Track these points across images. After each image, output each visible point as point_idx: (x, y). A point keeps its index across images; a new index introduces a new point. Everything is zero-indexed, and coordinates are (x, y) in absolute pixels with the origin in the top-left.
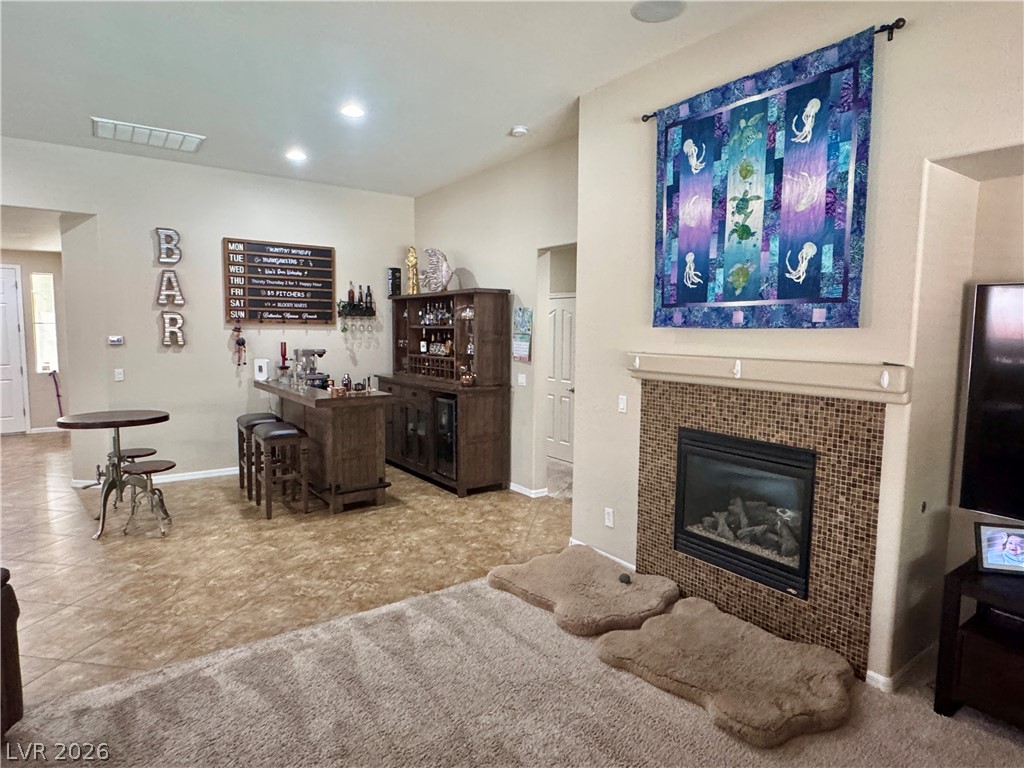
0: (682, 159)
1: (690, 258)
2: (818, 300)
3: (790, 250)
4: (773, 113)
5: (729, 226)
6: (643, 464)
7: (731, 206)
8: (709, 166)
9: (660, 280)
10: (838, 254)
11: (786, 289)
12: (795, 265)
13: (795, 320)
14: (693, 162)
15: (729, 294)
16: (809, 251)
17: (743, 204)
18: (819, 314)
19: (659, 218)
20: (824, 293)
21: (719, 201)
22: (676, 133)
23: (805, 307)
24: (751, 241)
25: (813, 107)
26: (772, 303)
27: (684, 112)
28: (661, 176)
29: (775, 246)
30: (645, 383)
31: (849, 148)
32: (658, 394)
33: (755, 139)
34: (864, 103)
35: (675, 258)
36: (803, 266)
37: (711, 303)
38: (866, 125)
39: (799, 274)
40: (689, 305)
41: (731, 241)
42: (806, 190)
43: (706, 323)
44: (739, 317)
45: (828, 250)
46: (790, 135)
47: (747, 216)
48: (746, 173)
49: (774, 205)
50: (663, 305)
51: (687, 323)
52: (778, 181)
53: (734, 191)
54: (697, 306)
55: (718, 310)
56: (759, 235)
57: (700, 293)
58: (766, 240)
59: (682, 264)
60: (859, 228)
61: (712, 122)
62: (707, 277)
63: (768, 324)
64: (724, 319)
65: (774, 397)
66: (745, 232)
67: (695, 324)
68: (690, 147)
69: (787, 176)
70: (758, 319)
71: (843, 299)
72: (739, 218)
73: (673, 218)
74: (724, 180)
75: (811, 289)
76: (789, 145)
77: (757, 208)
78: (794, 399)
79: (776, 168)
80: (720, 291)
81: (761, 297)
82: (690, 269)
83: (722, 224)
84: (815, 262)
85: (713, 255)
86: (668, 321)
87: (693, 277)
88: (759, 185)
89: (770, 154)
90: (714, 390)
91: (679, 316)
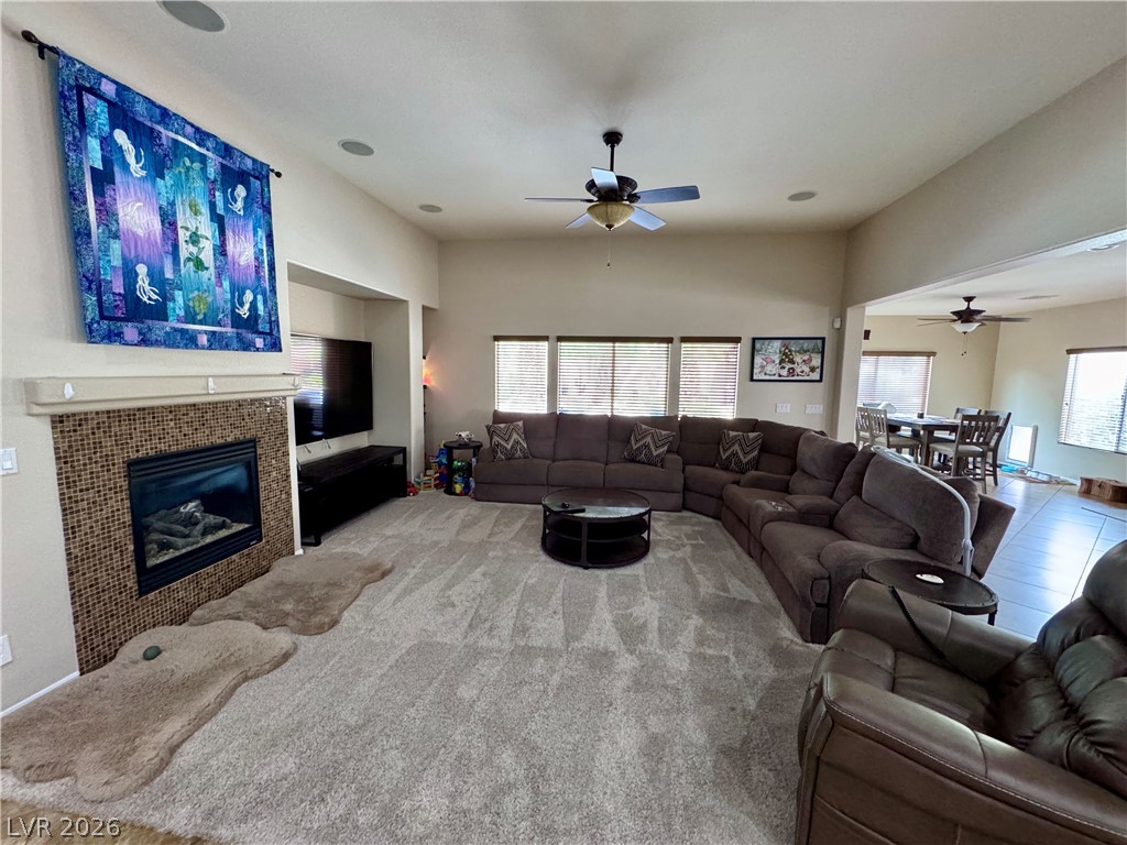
1: (142, 269)
2: (257, 333)
3: (238, 291)
4: (212, 172)
5: (183, 254)
6: (70, 531)
7: (183, 235)
8: (149, 178)
9: (91, 283)
10: (265, 302)
11: (237, 321)
12: (242, 304)
13: (247, 346)
14: (131, 159)
15: (191, 317)
16: (249, 296)
17: (195, 239)
18: (259, 342)
20: (260, 328)
21: (169, 222)
22: (99, 112)
23: (250, 336)
24: (205, 275)
25: (241, 191)
26: (229, 330)
27: (110, 91)
28: (73, 143)
29: (226, 284)
30: (58, 421)
31: (261, 233)
33: (199, 184)
34: (267, 209)
35: (117, 262)
36: (247, 306)
37: (172, 323)
38: (271, 224)
39: (244, 312)
40: (150, 322)
41: (187, 269)
42: (242, 250)
43: (167, 342)
44: (203, 340)
45: (260, 297)
46: (226, 202)
47: (200, 250)
48: (194, 211)
49: (221, 250)
50: (102, 317)
51: (145, 341)
52: (222, 232)
53: (183, 218)
54: (158, 324)
55: (183, 331)
56: (212, 269)
57: (159, 312)
58: (219, 276)
59: (130, 276)
60: (273, 290)
61: (153, 136)
62: (166, 297)
63: (227, 347)
64: (190, 341)
66: (199, 265)
67: (156, 343)
68: (121, 137)
69: (229, 234)
70: (217, 342)
71: (270, 334)
72: (194, 250)
73: (105, 211)
74: (172, 204)
75: (251, 323)
76: (227, 209)
77: (207, 246)
78: (240, 404)
79: (219, 220)
80: (182, 313)
81: (219, 324)
82: (143, 283)
83: (176, 246)
84: (253, 305)
85: (169, 274)
86: (113, 337)
87: (146, 291)
88: (207, 229)
89: (213, 206)
90: (171, 409)
91: (130, 332)
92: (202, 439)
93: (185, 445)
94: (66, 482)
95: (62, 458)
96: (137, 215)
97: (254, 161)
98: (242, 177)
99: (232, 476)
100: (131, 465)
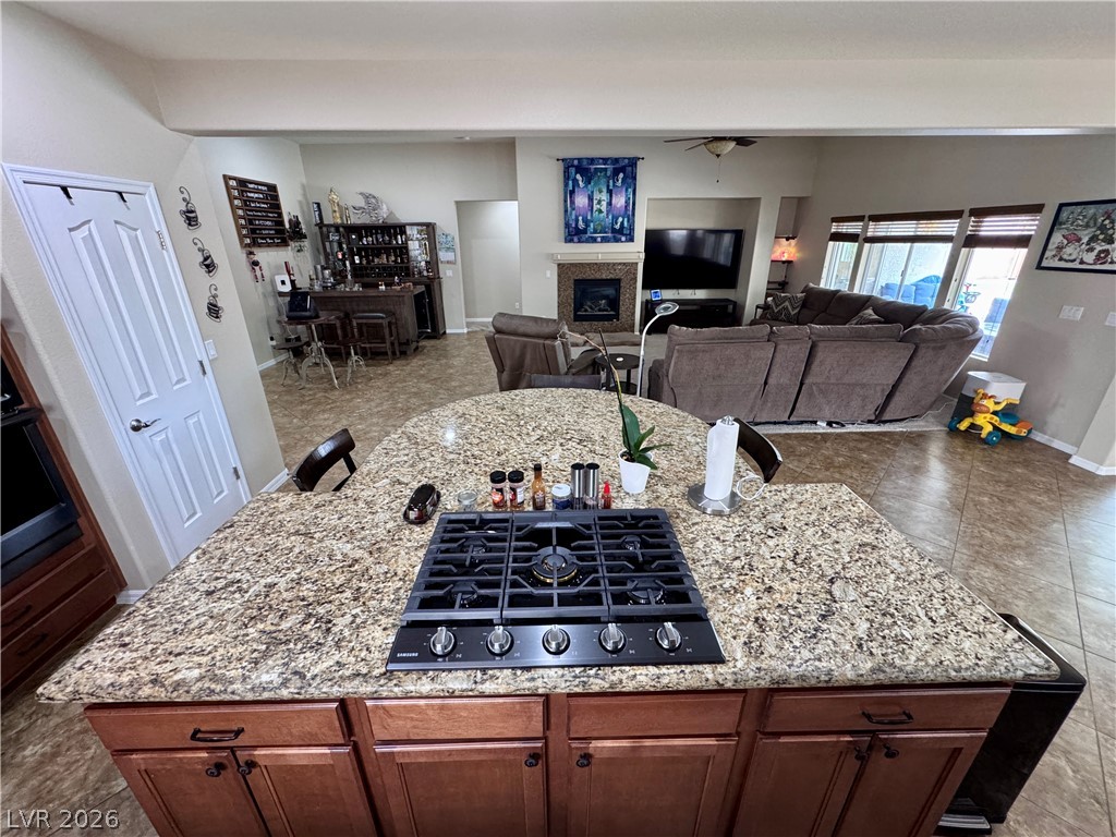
0: (575, 182)
1: (580, 218)
2: (623, 234)
3: (615, 219)
4: (609, 173)
5: (595, 209)
6: (559, 296)
7: (595, 202)
8: (586, 186)
9: (567, 225)
10: (628, 221)
11: (614, 231)
12: (616, 224)
13: (617, 240)
14: (580, 183)
15: (595, 232)
16: (620, 219)
17: (599, 202)
18: (623, 239)
19: (565, 201)
20: (624, 232)
21: (591, 199)
22: (573, 170)
23: (619, 236)
24: (602, 214)
25: (621, 175)
26: (609, 235)
27: (576, 162)
28: (566, 185)
29: (610, 217)
30: (559, 265)
31: (630, 190)
32: (564, 269)
33: (603, 180)
34: (634, 178)
35: (573, 217)
36: (619, 224)
37: (589, 234)
38: (635, 185)
39: (617, 227)
40: (580, 235)
41: (596, 214)
42: (619, 201)
43: (587, 241)
44: (599, 239)
45: (626, 219)
46: (614, 182)
47: (601, 206)
48: (601, 192)
49: (610, 204)
50: (569, 235)
51: (579, 242)
52: (611, 196)
53: (597, 196)
54: (583, 236)
55: (591, 237)
56: (605, 213)
57: (585, 231)
58: (607, 215)
59: (577, 221)
60: (633, 214)
61: (588, 170)
62: (587, 225)
63: (608, 242)
64: (594, 240)
65: (608, 264)
66: (600, 211)
67: (583, 242)
68: (578, 177)
69: (613, 195)
70: (605, 240)
71: (629, 234)
72: (598, 206)
73: (572, 202)
74: (592, 192)
75: (621, 231)
76: (614, 186)
77: (604, 204)
78: (614, 264)
79: (610, 192)
80: (592, 230)
81: (606, 233)
82: (581, 222)
83: (593, 207)
84: (622, 223)
85: (589, 218)
86: (571, 241)
87: (581, 225)
88: (604, 196)
89: (608, 186)
90: (589, 264)
91: (576, 239)
92: (598, 276)
93: (592, 277)
94: (559, 283)
95: (559, 276)
96: (581, 200)
97: (629, 159)
98: (623, 169)
99: (610, 291)
100: (575, 280)
